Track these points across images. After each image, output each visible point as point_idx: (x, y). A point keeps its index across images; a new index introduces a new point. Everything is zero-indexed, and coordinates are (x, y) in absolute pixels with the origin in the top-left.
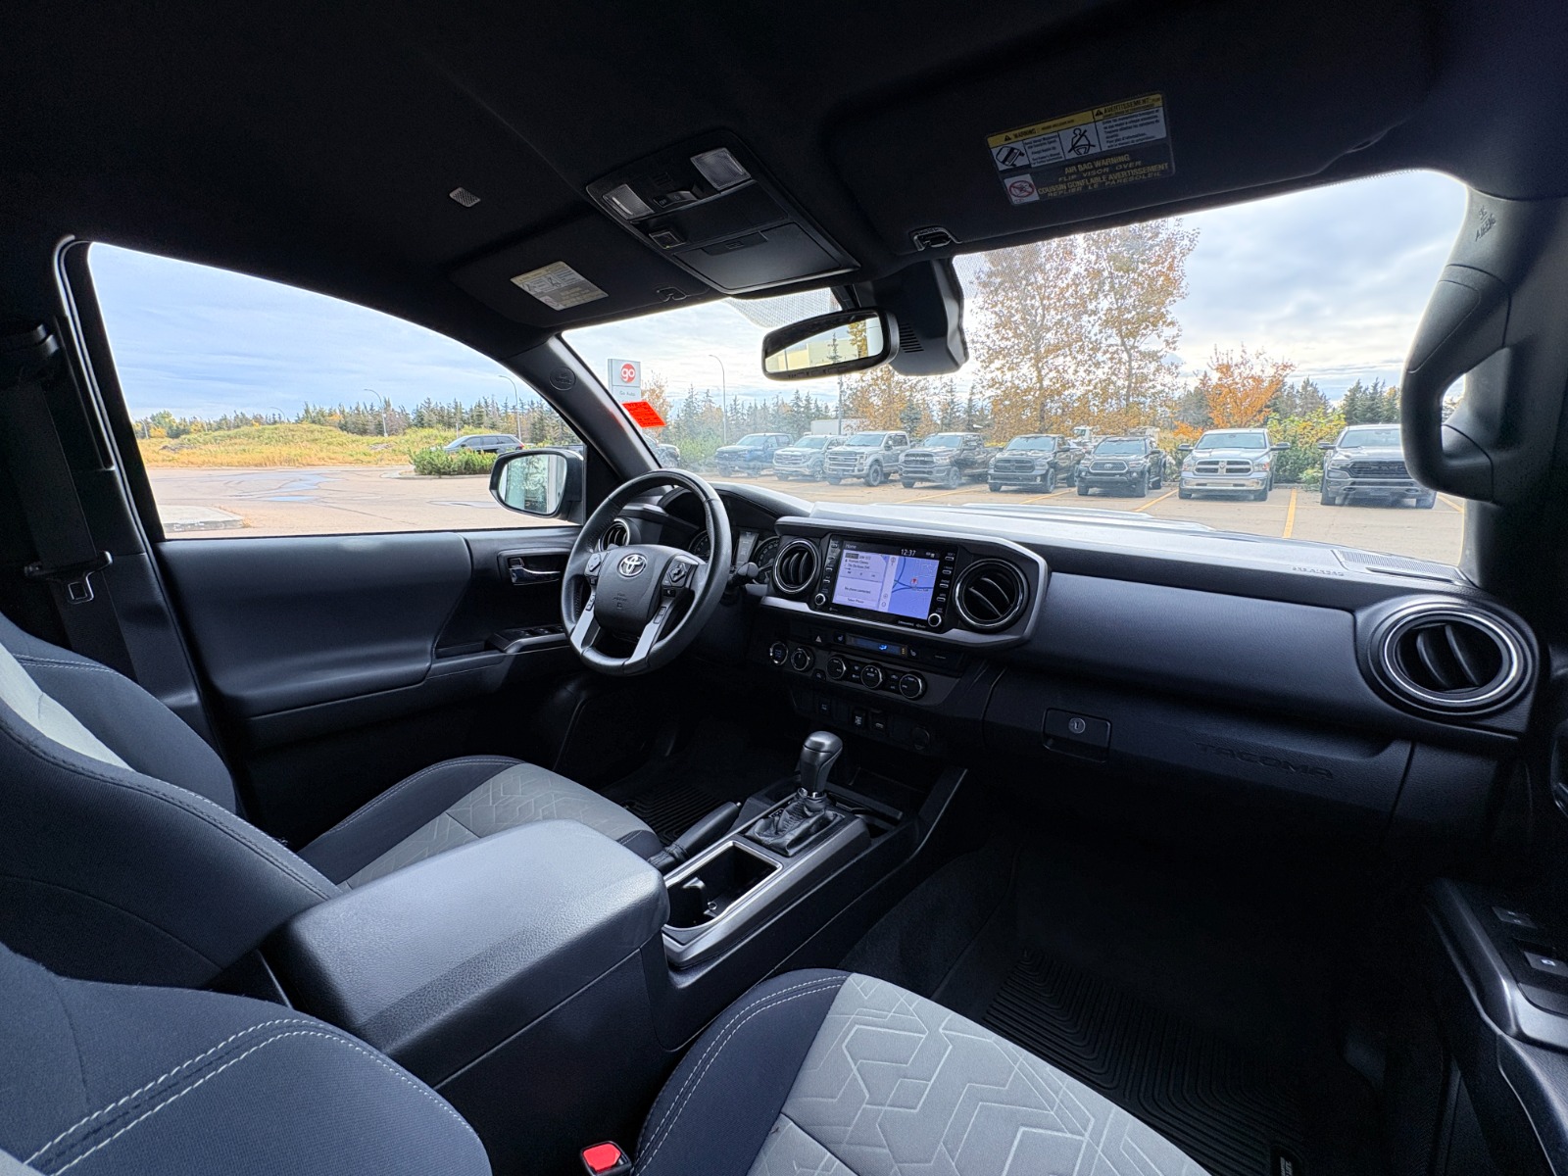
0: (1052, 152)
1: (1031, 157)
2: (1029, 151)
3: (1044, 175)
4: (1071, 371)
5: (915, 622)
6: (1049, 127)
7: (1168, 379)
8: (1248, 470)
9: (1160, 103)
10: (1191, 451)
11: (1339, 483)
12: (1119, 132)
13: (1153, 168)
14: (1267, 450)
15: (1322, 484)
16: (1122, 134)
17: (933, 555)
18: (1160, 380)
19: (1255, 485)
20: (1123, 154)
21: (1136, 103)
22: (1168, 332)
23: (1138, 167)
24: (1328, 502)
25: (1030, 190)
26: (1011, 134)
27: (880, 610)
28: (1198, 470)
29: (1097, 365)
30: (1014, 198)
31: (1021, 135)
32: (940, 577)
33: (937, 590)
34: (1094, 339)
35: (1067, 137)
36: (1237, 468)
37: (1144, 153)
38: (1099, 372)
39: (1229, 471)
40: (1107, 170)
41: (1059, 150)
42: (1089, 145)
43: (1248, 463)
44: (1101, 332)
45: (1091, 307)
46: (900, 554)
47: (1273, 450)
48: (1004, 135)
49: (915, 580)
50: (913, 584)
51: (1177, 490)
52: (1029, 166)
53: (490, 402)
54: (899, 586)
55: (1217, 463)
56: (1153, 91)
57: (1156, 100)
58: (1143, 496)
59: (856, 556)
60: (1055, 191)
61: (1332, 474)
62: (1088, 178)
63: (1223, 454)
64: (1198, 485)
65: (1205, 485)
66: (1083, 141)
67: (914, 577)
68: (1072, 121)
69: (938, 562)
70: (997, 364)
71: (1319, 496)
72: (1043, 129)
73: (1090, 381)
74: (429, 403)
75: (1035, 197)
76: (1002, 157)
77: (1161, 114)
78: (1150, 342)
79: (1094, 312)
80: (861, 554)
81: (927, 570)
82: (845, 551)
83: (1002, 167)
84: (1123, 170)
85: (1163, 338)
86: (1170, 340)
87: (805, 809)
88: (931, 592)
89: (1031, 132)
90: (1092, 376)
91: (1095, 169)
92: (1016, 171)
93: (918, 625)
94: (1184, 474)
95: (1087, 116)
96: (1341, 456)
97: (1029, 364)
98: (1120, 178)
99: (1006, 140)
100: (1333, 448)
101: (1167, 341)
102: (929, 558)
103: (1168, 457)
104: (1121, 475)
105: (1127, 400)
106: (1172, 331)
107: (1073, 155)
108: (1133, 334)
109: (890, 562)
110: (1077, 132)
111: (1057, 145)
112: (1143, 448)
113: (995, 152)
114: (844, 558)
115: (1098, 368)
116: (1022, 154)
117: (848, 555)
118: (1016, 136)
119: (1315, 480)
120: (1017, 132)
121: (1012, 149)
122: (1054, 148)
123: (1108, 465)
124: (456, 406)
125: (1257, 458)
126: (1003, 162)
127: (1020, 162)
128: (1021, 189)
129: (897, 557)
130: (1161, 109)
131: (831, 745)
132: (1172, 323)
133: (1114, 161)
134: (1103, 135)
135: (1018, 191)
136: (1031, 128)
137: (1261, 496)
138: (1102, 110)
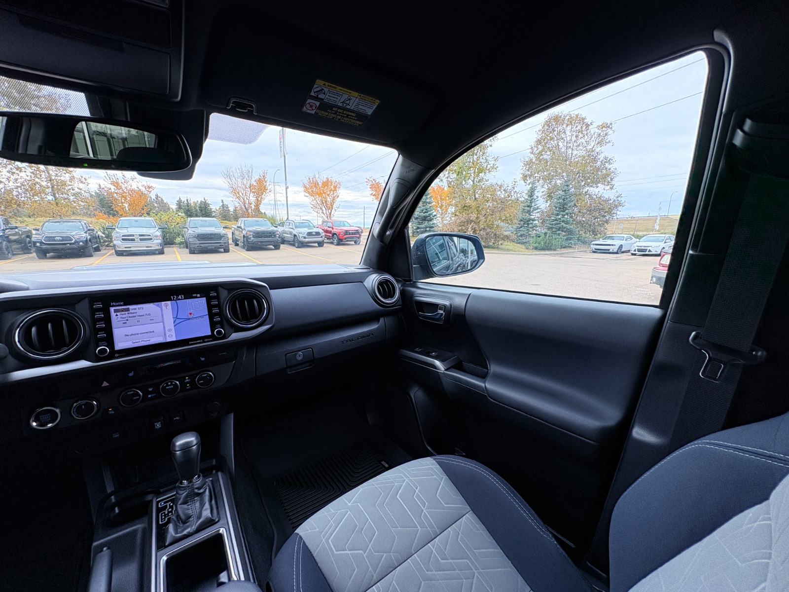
0: (335, 99)
1: (327, 97)
2: (328, 94)
3: (325, 106)
5: (203, 339)
6: (342, 90)
7: (81, 186)
8: (151, 239)
9: (377, 104)
10: (114, 229)
11: (195, 244)
12: (360, 106)
13: (358, 122)
14: (157, 228)
15: (186, 245)
16: (360, 107)
17: (198, 295)
18: (76, 185)
19: (157, 246)
20: (354, 113)
21: (372, 100)
23: (354, 119)
24: (192, 252)
25: (314, 108)
26: (327, 84)
27: (168, 341)
28: (123, 239)
30: (305, 108)
31: (331, 86)
32: (210, 307)
33: (211, 316)
35: (345, 97)
36: (144, 238)
37: (360, 116)
38: (23, 174)
39: (141, 240)
40: (345, 115)
41: (338, 100)
42: (348, 104)
43: (150, 236)
46: (170, 300)
47: (159, 228)
48: (324, 82)
49: (191, 314)
50: (190, 317)
51: (114, 251)
52: (322, 99)
54: (178, 321)
55: (133, 236)
56: (378, 98)
57: (378, 102)
58: (91, 256)
59: (128, 310)
60: (322, 113)
61: (190, 240)
62: (338, 115)
63: (136, 231)
64: (126, 248)
65: (130, 247)
66: (348, 102)
67: (189, 312)
68: (351, 93)
69: (204, 299)
71: (188, 251)
72: (340, 89)
73: (16, 180)
75: (313, 112)
76: (315, 90)
77: (375, 107)
80: (131, 307)
81: (199, 304)
82: (112, 309)
83: (312, 94)
84: (350, 118)
87: (196, 491)
88: (207, 318)
89: (335, 88)
90: (15, 176)
91: (343, 113)
92: (316, 98)
93: (206, 340)
94: (115, 242)
95: (356, 94)
96: (190, 232)
98: (346, 120)
99: (324, 85)
100: (186, 228)
102: (196, 297)
103: (99, 233)
104: (70, 244)
105: (54, 195)
107: (341, 105)
109: (164, 308)
110: (349, 97)
111: (339, 98)
112: (81, 227)
113: (315, 86)
114: (113, 314)
116: (324, 94)
117: (115, 311)
118: (328, 86)
119: (181, 243)
120: (330, 84)
121: (323, 89)
122: (337, 98)
123: (58, 238)
125: (154, 233)
126: (314, 92)
127: (321, 96)
128: (311, 106)
129: (169, 302)
130: (376, 106)
131: (197, 438)
133: (350, 114)
134: (355, 104)
135: (309, 106)
136: (336, 86)
137: (161, 252)
138: (362, 95)
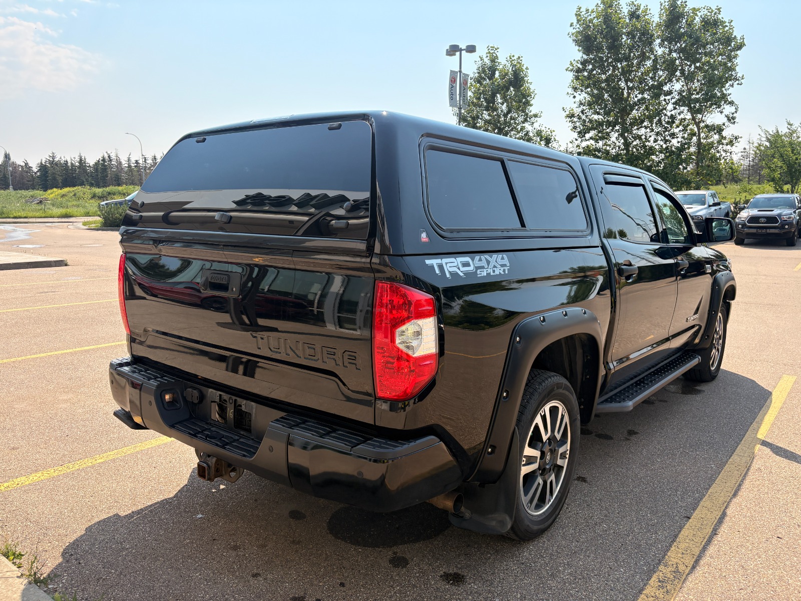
4: (652, 139)
22: (728, 109)
29: (673, 135)
34: (669, 114)
44: (675, 108)
45: (666, 88)
53: (113, 157)
70: (592, 133)
74: (53, 157)
78: (714, 118)
79: (670, 93)
85: (723, 114)
86: (731, 116)
97: (616, 135)
101: (727, 116)
106: (733, 109)
108: (700, 111)
115: (673, 138)
124: (81, 160)
132: (732, 103)
